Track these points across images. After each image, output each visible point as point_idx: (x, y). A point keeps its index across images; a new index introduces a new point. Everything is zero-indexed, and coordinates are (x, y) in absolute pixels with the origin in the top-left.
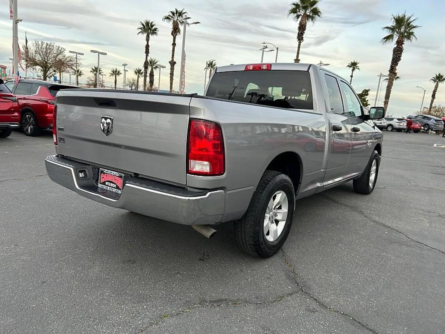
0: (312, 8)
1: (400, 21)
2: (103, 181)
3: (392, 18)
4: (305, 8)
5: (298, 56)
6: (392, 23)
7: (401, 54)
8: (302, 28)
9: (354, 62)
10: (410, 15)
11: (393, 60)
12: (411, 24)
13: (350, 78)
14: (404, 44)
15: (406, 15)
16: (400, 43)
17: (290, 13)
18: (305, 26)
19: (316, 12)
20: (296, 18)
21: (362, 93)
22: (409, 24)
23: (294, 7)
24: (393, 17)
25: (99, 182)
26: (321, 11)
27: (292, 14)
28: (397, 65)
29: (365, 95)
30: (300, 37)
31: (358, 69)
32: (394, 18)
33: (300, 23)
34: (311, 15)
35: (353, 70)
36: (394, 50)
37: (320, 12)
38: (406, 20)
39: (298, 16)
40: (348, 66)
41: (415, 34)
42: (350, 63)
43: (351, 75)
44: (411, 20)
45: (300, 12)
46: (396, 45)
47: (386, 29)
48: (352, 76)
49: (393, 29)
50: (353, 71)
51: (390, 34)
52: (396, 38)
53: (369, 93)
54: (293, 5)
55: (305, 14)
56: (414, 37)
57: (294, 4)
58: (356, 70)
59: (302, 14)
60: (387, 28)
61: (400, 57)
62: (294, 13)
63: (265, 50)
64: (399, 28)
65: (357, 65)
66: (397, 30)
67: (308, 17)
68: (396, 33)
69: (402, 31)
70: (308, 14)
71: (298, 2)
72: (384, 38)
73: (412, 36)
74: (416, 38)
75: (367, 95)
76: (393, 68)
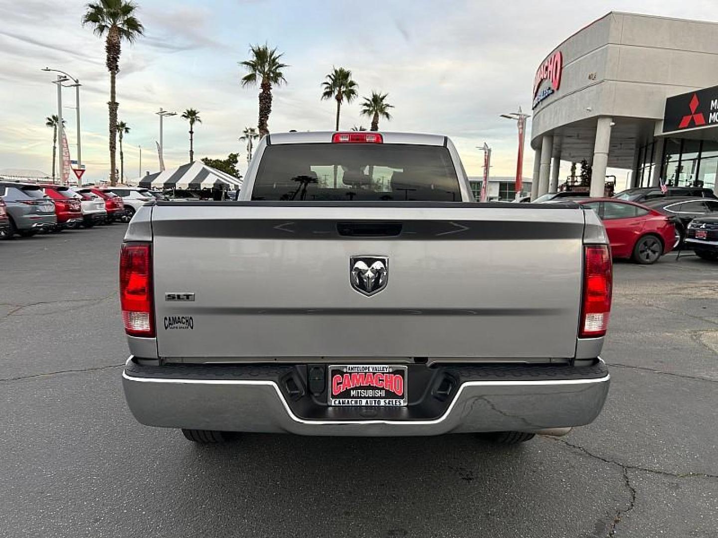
0: (126, 18)
1: (262, 56)
2: (342, 391)
3: (250, 50)
4: (114, 16)
5: (113, 97)
6: (252, 58)
7: (270, 103)
8: (113, 50)
9: (192, 111)
10: (274, 49)
11: (261, 111)
12: (277, 60)
13: (190, 134)
14: (271, 89)
15: (268, 47)
16: (266, 87)
17: (87, 21)
18: (119, 47)
19: (133, 25)
20: (98, 30)
21: (229, 160)
22: (274, 60)
23: (91, 10)
24: (251, 48)
25: (330, 395)
26: (143, 25)
27: (90, 23)
28: (267, 119)
29: (234, 162)
30: (113, 64)
31: (199, 120)
32: (253, 50)
33: (109, 41)
34: (126, 29)
35: (192, 122)
36: (260, 97)
37: (140, 26)
38: (269, 54)
39: (101, 29)
40: (183, 116)
41: (284, 75)
42: (186, 111)
43: (190, 130)
44: (275, 55)
45: (103, 20)
46: (262, 90)
47: (244, 65)
48: (191, 132)
49: (253, 66)
50: (191, 124)
51: (251, 73)
52: (260, 79)
53: (238, 158)
54: (89, 8)
55: (114, 25)
56: (283, 80)
57: (92, 6)
58: (197, 123)
59: (110, 26)
60: (246, 63)
61: (269, 107)
62: (94, 21)
63: (62, 83)
64: (263, 65)
65: (197, 115)
66: (259, 67)
67: (121, 31)
68: (257, 72)
69: (266, 70)
70: (120, 26)
71: (99, 4)
72: (245, 79)
73: (280, 79)
74: (286, 82)
75: (236, 162)
76: (263, 124)
